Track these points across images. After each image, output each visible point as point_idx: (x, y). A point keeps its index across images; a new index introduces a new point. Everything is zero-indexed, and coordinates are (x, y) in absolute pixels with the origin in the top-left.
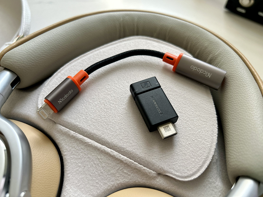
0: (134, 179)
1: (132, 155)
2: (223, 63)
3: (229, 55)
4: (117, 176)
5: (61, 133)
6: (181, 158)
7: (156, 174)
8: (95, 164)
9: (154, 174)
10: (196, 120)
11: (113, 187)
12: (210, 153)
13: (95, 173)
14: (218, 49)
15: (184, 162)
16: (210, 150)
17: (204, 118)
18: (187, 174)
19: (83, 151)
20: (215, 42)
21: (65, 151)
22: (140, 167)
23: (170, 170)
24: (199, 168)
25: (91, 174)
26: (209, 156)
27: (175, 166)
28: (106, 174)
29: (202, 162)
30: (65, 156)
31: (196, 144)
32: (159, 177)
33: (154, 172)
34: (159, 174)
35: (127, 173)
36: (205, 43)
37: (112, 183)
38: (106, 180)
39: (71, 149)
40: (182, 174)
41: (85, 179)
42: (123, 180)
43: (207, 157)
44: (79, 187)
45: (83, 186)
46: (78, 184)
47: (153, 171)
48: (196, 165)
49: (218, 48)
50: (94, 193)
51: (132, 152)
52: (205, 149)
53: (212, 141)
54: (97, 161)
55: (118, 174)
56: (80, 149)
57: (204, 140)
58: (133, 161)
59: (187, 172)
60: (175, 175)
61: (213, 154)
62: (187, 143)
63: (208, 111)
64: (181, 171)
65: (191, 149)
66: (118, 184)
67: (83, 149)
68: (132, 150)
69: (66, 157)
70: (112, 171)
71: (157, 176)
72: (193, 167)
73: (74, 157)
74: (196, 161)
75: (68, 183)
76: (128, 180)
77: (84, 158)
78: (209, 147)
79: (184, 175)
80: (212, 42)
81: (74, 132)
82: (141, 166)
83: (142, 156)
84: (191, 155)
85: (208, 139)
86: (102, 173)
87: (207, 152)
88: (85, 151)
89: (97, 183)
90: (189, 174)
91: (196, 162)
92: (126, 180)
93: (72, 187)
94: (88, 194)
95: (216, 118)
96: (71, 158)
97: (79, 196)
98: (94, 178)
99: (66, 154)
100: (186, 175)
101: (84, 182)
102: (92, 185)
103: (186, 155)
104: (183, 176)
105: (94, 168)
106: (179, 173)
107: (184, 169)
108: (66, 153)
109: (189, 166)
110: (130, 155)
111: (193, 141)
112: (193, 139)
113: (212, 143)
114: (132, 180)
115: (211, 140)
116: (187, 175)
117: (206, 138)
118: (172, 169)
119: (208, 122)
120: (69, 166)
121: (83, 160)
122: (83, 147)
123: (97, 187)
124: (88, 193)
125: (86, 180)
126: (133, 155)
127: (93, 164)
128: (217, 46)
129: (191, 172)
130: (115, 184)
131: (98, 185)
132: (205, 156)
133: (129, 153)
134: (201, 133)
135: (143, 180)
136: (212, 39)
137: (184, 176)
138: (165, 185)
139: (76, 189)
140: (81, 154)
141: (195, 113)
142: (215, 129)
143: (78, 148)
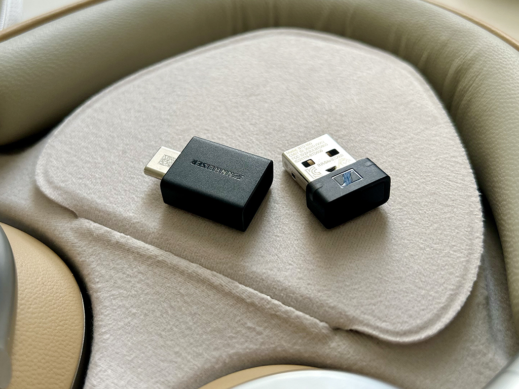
0: (272, 344)
1: (266, 284)
2: (487, 74)
3: (500, 54)
4: (228, 335)
5: (90, 239)
6: (390, 289)
7: (328, 329)
8: (172, 307)
9: (323, 327)
10: (426, 203)
11: (217, 363)
12: (465, 277)
13: (172, 329)
14: (473, 46)
15: (400, 297)
16: (466, 269)
17: (447, 197)
18: (408, 326)
19: (143, 279)
20: (464, 31)
21: (98, 280)
22: (286, 312)
23: (362, 316)
24: (438, 311)
25: (163, 333)
26: (464, 283)
27: (377, 306)
28: (200, 332)
29: (445, 297)
30: (96, 292)
31: (428, 256)
32: (336, 337)
33: (322, 324)
34: (337, 329)
35: (254, 328)
36: (441, 36)
37: (216, 354)
38: (201, 345)
39: (113, 274)
40: (395, 326)
41: (146, 346)
42: (244, 346)
43: (460, 286)
44: (131, 365)
45: (140, 362)
46: (128, 358)
47: (321, 321)
48: (431, 305)
49: (474, 44)
50: (168, 379)
51: (265, 275)
52: (454, 267)
53: (471, 249)
54: (178, 300)
55: (230, 331)
56: (136, 273)
57: (448, 248)
58: (269, 297)
59: (407, 320)
60: (377, 328)
61: (475, 279)
62: (406, 255)
63: (457, 183)
64: (392, 318)
65: (416, 268)
66: (230, 357)
67: (142, 273)
68: (264, 271)
69: (99, 294)
70: (214, 324)
71: (330, 335)
72: (423, 310)
73: (120, 293)
74: (431, 296)
75: (101, 355)
76: (257, 347)
77: (145, 295)
78: (464, 264)
79: (401, 328)
80: (457, 30)
81: (122, 234)
82: (290, 308)
83: (290, 284)
84: (417, 281)
85: (459, 245)
86: (189, 328)
87: (456, 274)
88: (148, 279)
89: (176, 353)
90: (414, 324)
91: (430, 298)
92: (251, 346)
93: (112, 364)
94: (153, 380)
95: (479, 199)
96: (113, 295)
97: (131, 385)
98: (169, 343)
99: (99, 288)
100: (406, 327)
101: (143, 353)
102: (163, 358)
103: (404, 281)
104: (397, 330)
105: (169, 318)
106: (388, 324)
107: (400, 313)
108: (99, 285)
109: (413, 308)
110: (260, 284)
111: (421, 249)
112: (421, 246)
113: (470, 254)
114: (267, 346)
115: (467, 247)
116: (408, 328)
117: (455, 241)
118: (370, 313)
119: (456, 206)
120: (106, 316)
121: (142, 299)
122: (142, 268)
123: (176, 365)
124: (152, 378)
125: (150, 347)
126: (269, 282)
127: (169, 309)
128: (471, 38)
129: (419, 322)
130: (224, 357)
131: (179, 360)
132: (453, 283)
133: (258, 280)
134: (440, 232)
135: (295, 344)
136: (456, 24)
137: (402, 330)
138: (353, 358)
139: (123, 370)
140: (139, 285)
141: (424, 188)
142: (477, 223)
143: (131, 271)
